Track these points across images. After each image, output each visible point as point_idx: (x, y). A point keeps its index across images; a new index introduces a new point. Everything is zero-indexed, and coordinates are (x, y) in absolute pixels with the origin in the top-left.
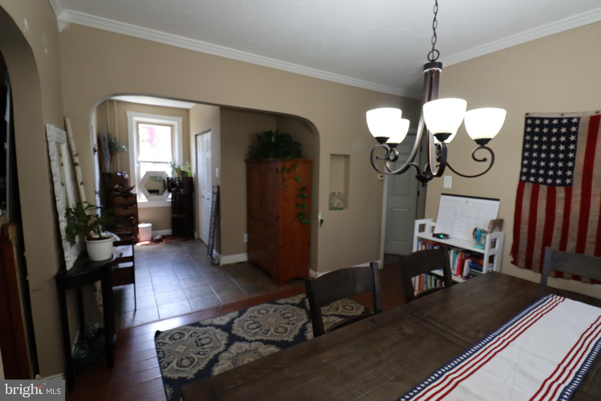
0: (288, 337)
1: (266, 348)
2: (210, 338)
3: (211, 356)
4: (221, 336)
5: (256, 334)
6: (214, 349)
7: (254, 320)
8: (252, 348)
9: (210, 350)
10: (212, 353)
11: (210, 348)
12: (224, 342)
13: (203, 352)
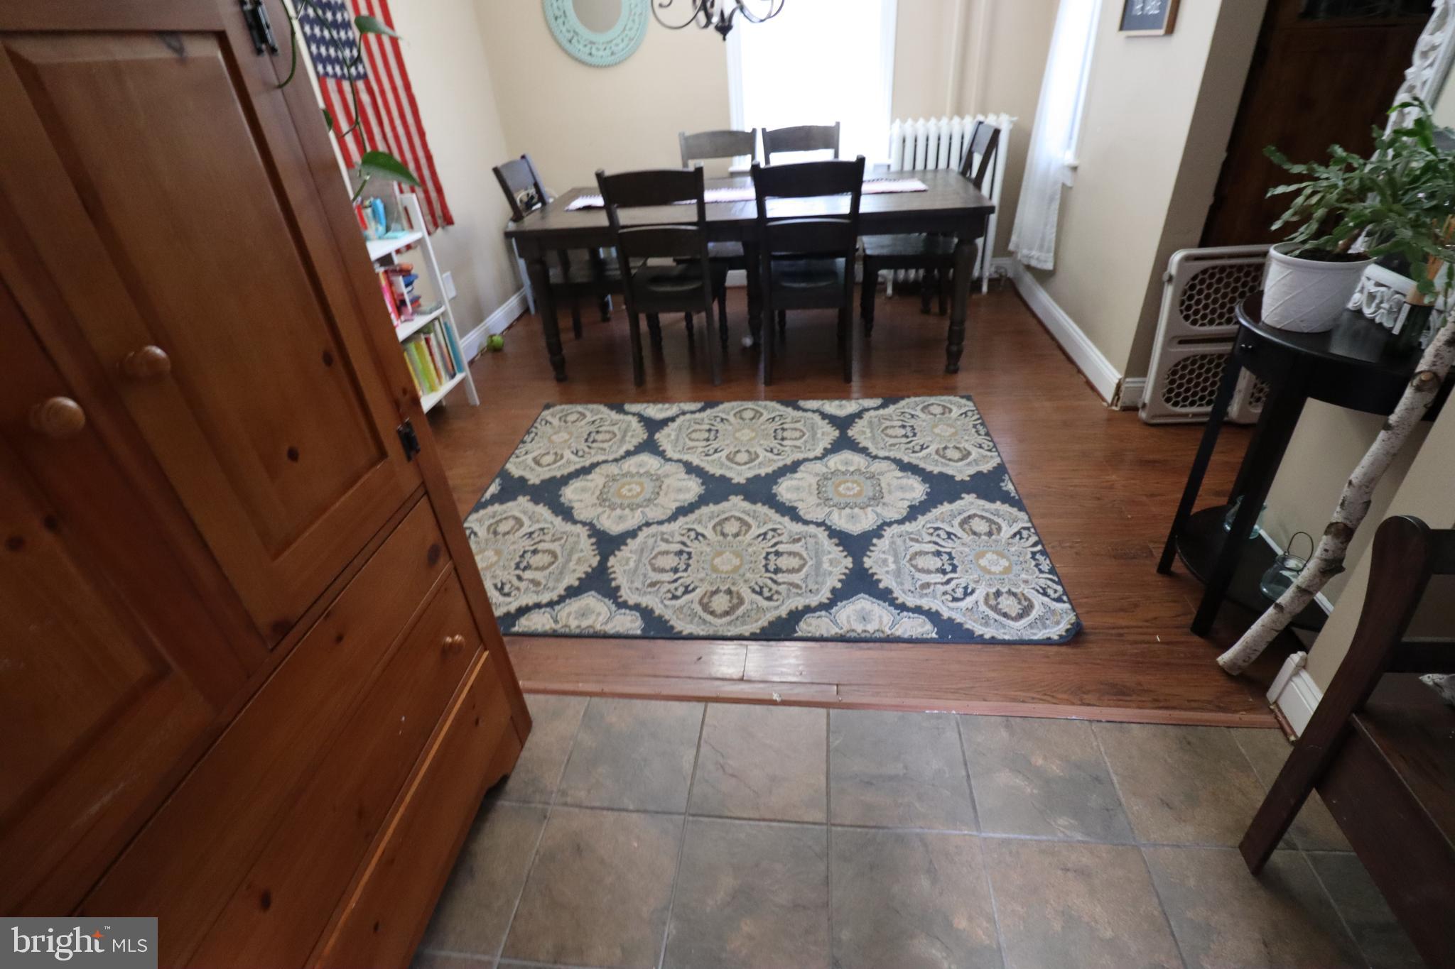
0: (735, 505)
1: (799, 500)
2: (915, 567)
3: (921, 520)
4: (885, 561)
5: (797, 537)
6: (912, 533)
7: (771, 579)
8: (827, 510)
9: (921, 535)
10: (920, 527)
11: (920, 539)
12: (881, 545)
13: (938, 536)
